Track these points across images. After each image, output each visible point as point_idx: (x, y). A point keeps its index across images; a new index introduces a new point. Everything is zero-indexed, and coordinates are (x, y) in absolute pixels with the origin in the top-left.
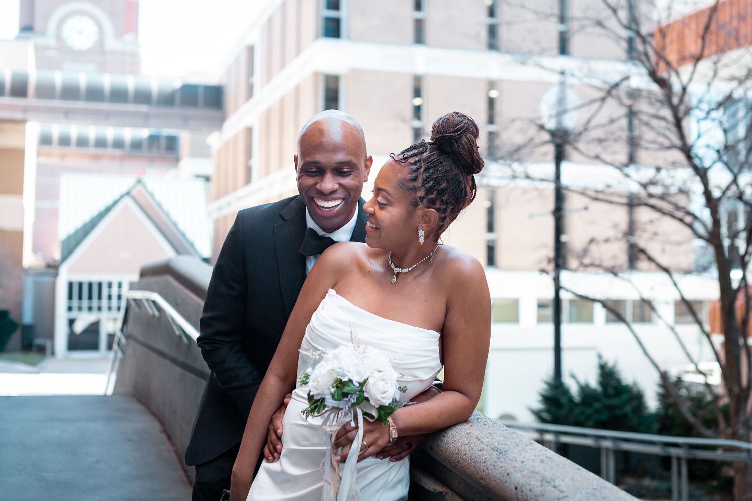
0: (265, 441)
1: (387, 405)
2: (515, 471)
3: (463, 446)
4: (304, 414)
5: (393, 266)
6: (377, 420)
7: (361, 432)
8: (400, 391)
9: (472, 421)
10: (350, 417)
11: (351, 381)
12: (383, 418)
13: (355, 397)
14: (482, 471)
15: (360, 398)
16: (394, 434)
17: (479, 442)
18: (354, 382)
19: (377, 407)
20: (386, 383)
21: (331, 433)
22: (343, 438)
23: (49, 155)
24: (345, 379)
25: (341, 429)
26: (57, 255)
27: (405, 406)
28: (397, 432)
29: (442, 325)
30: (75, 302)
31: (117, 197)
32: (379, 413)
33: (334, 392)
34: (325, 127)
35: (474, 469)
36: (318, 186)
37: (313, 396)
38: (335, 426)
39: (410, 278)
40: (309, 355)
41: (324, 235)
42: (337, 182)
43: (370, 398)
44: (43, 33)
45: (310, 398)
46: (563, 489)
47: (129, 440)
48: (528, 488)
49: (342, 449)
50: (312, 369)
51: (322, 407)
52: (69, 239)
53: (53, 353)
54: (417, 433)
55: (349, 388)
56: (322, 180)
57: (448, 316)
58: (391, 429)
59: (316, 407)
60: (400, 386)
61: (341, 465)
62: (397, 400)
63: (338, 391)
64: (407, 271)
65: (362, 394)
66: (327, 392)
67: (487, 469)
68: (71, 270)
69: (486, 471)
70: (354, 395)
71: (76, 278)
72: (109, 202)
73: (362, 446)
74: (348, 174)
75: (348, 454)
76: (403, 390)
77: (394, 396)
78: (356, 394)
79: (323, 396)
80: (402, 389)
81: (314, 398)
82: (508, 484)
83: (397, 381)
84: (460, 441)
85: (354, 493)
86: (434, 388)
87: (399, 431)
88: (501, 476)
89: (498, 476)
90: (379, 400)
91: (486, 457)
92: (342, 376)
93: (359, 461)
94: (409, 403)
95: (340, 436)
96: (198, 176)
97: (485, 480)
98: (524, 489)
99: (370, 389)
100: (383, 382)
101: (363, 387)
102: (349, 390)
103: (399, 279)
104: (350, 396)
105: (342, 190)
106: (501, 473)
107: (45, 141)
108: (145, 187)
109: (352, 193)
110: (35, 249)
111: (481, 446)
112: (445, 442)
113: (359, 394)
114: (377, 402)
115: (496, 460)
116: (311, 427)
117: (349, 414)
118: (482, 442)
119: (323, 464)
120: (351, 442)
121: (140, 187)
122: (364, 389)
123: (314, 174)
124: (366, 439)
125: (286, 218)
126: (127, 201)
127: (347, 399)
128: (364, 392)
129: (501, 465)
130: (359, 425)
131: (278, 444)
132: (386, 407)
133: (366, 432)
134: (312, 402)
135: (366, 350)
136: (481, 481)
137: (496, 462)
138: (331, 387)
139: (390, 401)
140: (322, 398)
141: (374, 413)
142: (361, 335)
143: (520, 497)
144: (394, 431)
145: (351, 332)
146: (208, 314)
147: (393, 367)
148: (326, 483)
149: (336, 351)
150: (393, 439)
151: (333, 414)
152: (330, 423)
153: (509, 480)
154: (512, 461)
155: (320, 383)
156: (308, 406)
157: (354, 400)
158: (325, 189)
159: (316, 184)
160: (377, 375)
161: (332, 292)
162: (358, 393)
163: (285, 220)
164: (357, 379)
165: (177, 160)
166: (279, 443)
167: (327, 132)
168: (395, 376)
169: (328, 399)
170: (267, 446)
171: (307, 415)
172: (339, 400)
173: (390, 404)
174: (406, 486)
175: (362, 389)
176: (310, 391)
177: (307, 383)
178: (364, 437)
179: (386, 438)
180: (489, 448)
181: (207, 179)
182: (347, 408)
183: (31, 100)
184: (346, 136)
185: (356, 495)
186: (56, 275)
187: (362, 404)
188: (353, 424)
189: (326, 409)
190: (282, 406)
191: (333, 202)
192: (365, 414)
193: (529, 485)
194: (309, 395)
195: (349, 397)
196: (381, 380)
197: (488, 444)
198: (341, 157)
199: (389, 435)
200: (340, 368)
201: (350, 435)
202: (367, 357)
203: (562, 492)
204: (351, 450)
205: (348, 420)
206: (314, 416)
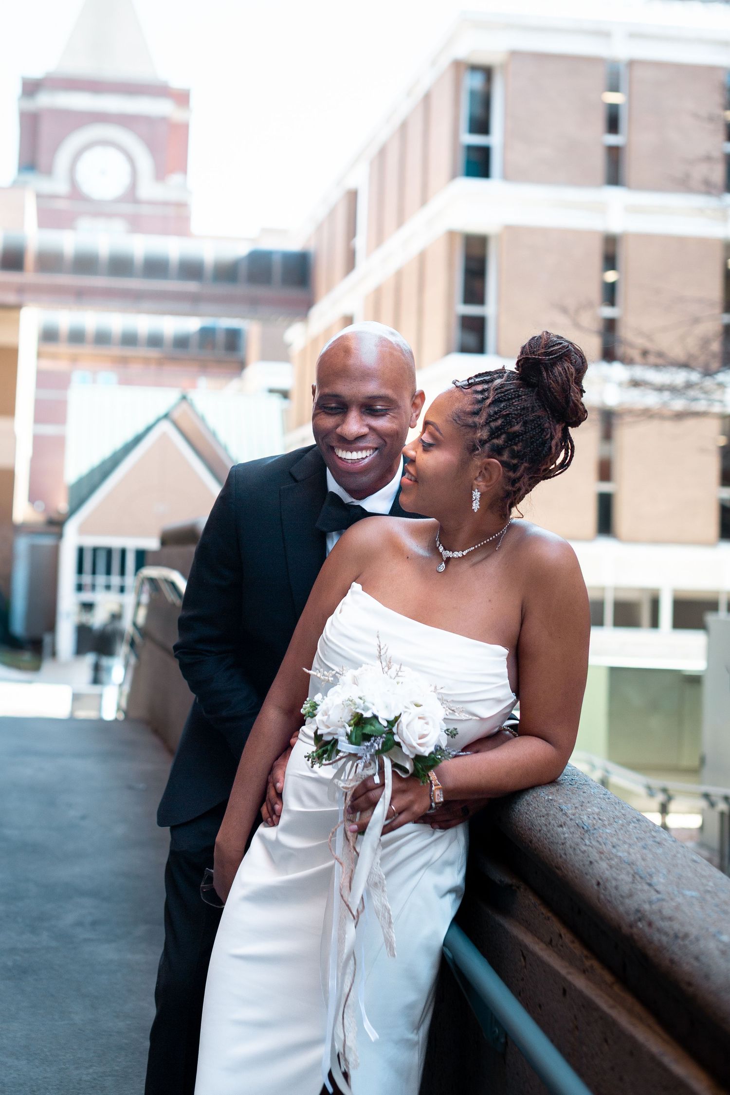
0: (263, 798)
1: (427, 754)
2: (601, 858)
3: (538, 818)
4: (308, 760)
5: (441, 549)
6: (413, 775)
7: (388, 792)
8: (448, 734)
9: (562, 782)
10: (373, 770)
11: (375, 717)
12: (422, 773)
13: (380, 741)
14: (559, 855)
15: (389, 743)
16: (439, 798)
17: (561, 813)
18: (380, 720)
19: (412, 756)
20: (427, 723)
21: (345, 790)
22: (362, 799)
23: (54, 356)
24: (367, 715)
25: (359, 786)
26: (62, 505)
27: (456, 756)
28: (443, 794)
29: (517, 638)
30: (87, 579)
31: (151, 420)
32: (415, 765)
33: (351, 731)
34: (353, 344)
35: (549, 853)
36: (339, 430)
37: (322, 735)
38: (351, 780)
39: (465, 566)
40: (319, 675)
41: (352, 502)
42: (365, 423)
43: (402, 744)
44: (49, 172)
45: (318, 738)
46: (658, 888)
47: (130, 788)
48: (614, 883)
49: (360, 815)
50: (323, 697)
51: (334, 752)
52: (80, 482)
53: (54, 654)
54: (476, 797)
55: (373, 728)
56: (343, 421)
57: (524, 626)
58: (433, 788)
59: (324, 752)
60: (448, 728)
61: (359, 836)
62: (444, 747)
63: (357, 730)
64: (460, 555)
65: (390, 736)
66: (341, 731)
67: (565, 854)
68: (83, 530)
69: (564, 856)
70: (379, 738)
71: (90, 541)
72: (140, 428)
73: (389, 811)
74: (382, 413)
75: (368, 823)
76: (452, 734)
77: (439, 741)
78: (381, 737)
79: (336, 737)
80: (450, 733)
81: (323, 739)
82: (588, 877)
83: (445, 719)
84: (536, 810)
85: (377, 879)
86: (508, 730)
87: (446, 792)
88: (581, 863)
89: (577, 865)
90: (414, 747)
91: (566, 835)
92: (363, 710)
93: (383, 833)
94: (461, 754)
95: (358, 795)
96: (271, 391)
97: (561, 869)
98: (608, 885)
99: (402, 731)
100: (422, 721)
101: (393, 726)
102: (372, 731)
103: (450, 567)
104: (373, 739)
105: (374, 437)
106: (582, 861)
107: (49, 336)
108: (191, 405)
109: (387, 440)
110: (33, 497)
111: (563, 819)
112: (517, 811)
113: (385, 738)
114: (412, 749)
115: (579, 840)
116: (319, 781)
117: (373, 764)
118: (565, 814)
119: (333, 833)
120: (373, 804)
121: (184, 406)
122: (394, 730)
123: (334, 411)
124: (395, 801)
125: (298, 478)
126: (166, 427)
127: (369, 744)
128: (394, 734)
129: (584, 848)
130: (386, 781)
131: (276, 803)
132: (425, 757)
133: (395, 793)
134: (320, 744)
135: (400, 674)
136: (557, 871)
137: (577, 845)
138: (347, 726)
139: (432, 749)
140: (333, 738)
141: (408, 766)
142: (394, 651)
143: (602, 896)
144: (437, 792)
145: (380, 647)
146: (190, 613)
147: (438, 699)
148: (336, 862)
149: (356, 673)
150: (436, 804)
151: (351, 763)
152: (345, 776)
153: (590, 871)
154: (600, 844)
155: (331, 717)
156: (314, 748)
157: (378, 745)
158: (347, 433)
159: (337, 426)
160: (415, 710)
161: (356, 587)
162: (384, 735)
163: (296, 481)
164: (384, 716)
165: (241, 366)
166: (278, 802)
167: (355, 351)
168: (440, 712)
169: (342, 741)
170: (265, 803)
171: (312, 762)
172: (358, 744)
173: (432, 753)
174: (459, 872)
175: (391, 729)
176: (318, 728)
177: (315, 715)
178: (392, 798)
179: (426, 802)
180: (573, 823)
181: (285, 395)
182: (368, 756)
183: (29, 276)
184: (382, 358)
185: (380, 882)
186: (60, 536)
187: (391, 751)
188: (377, 780)
189: (341, 754)
190: (286, 748)
191: (359, 452)
192: (395, 765)
193: (616, 879)
194: (316, 733)
195: (372, 741)
196: (419, 718)
197: (573, 817)
198: (372, 388)
199: (430, 797)
200: (360, 698)
201: (372, 794)
202: (400, 684)
203: (658, 892)
204: (373, 818)
205: (370, 772)
206: (321, 764)
